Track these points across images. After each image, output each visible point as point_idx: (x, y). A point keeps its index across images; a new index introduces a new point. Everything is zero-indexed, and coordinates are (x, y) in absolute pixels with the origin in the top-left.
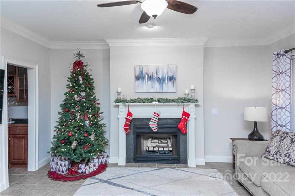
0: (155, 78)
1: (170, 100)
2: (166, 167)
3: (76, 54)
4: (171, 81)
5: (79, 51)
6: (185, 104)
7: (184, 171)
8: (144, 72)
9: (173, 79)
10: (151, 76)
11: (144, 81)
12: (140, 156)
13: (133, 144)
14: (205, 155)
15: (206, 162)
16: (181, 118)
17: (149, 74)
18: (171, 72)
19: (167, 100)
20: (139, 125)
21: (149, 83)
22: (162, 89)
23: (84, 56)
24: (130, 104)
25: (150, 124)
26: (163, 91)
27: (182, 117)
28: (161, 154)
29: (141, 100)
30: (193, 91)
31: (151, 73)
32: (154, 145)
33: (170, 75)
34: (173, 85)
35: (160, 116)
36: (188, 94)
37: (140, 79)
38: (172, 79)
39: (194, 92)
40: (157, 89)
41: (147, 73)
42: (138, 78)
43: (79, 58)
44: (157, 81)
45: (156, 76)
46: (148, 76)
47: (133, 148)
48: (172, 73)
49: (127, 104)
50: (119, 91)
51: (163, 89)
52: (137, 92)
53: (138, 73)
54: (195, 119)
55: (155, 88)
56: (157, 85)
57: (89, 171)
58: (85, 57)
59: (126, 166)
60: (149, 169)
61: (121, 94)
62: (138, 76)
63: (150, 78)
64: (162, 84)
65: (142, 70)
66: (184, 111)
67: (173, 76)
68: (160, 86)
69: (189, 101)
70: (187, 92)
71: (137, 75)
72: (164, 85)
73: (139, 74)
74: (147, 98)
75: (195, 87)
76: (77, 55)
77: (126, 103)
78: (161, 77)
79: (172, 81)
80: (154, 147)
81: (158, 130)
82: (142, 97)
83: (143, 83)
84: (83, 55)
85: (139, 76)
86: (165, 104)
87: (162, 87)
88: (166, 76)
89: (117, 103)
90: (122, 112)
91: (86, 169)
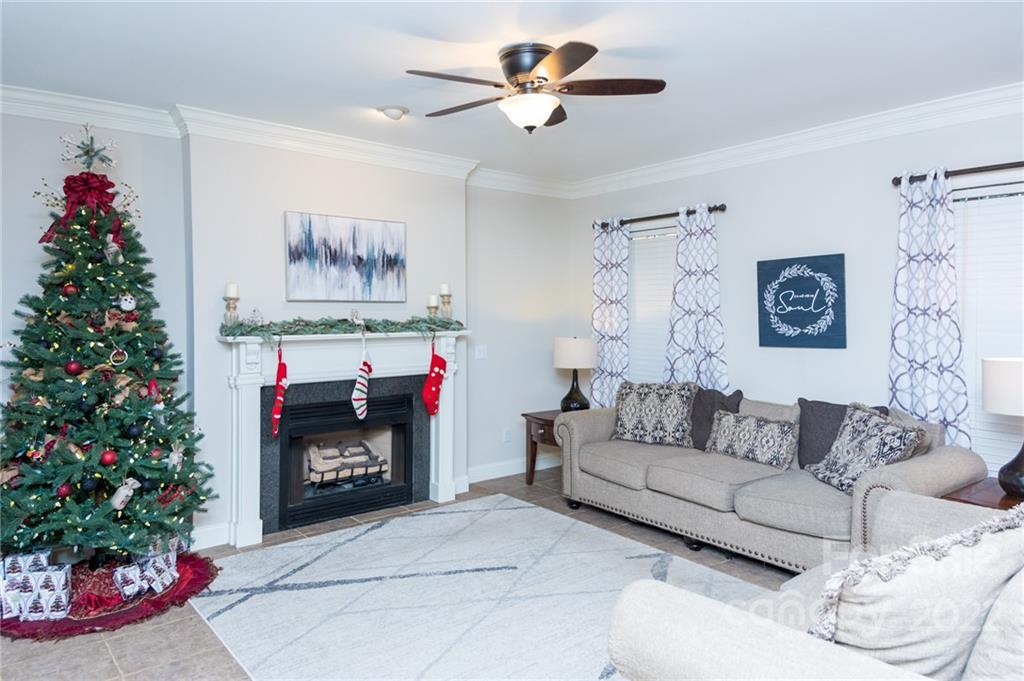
0: (348, 257)
1: (393, 324)
2: (394, 517)
3: (79, 147)
4: (392, 270)
5: (92, 138)
6: (437, 334)
7: (444, 513)
8: (316, 237)
9: (399, 264)
10: (338, 250)
11: (317, 265)
12: (300, 504)
13: (277, 469)
14: (468, 466)
15: (470, 485)
16: (428, 372)
17: (331, 243)
18: (393, 244)
19: (388, 326)
20: (298, 405)
21: (334, 271)
22: (370, 293)
23: (110, 157)
24: (285, 338)
25: (354, 396)
26: (372, 299)
27: (432, 371)
28: (358, 486)
29: (307, 324)
30: (446, 299)
31: (338, 243)
32: (335, 463)
33: (391, 251)
34: (399, 281)
35: (373, 371)
36: (436, 308)
37: (305, 259)
38: (393, 263)
39: (449, 303)
40: (354, 288)
41: (325, 240)
42: (296, 256)
43: (89, 165)
44: (354, 267)
45: (351, 252)
46: (328, 251)
47: (278, 484)
48: (396, 246)
49: (277, 338)
50: (232, 294)
51: (373, 291)
52: (292, 298)
53: (296, 237)
54: (455, 374)
55: (351, 289)
56: (354, 277)
57: (163, 584)
58: (114, 162)
59: (266, 544)
60: (351, 532)
61: (237, 304)
62: (296, 247)
63: (335, 258)
64: (369, 277)
65: (310, 230)
66: (436, 353)
67: (397, 255)
68: (364, 283)
69: (446, 325)
70: (434, 303)
71: (293, 245)
72: (374, 279)
73: (302, 241)
74: (326, 317)
75: (450, 289)
76: (81, 152)
77: (274, 334)
78: (365, 258)
79: (396, 269)
80: (337, 470)
81: (367, 414)
82: (314, 314)
83: (314, 269)
84: (104, 153)
85: (300, 250)
86: (391, 335)
87: (370, 286)
88: (379, 254)
89: (242, 334)
90: (255, 366)
91: (150, 580)
